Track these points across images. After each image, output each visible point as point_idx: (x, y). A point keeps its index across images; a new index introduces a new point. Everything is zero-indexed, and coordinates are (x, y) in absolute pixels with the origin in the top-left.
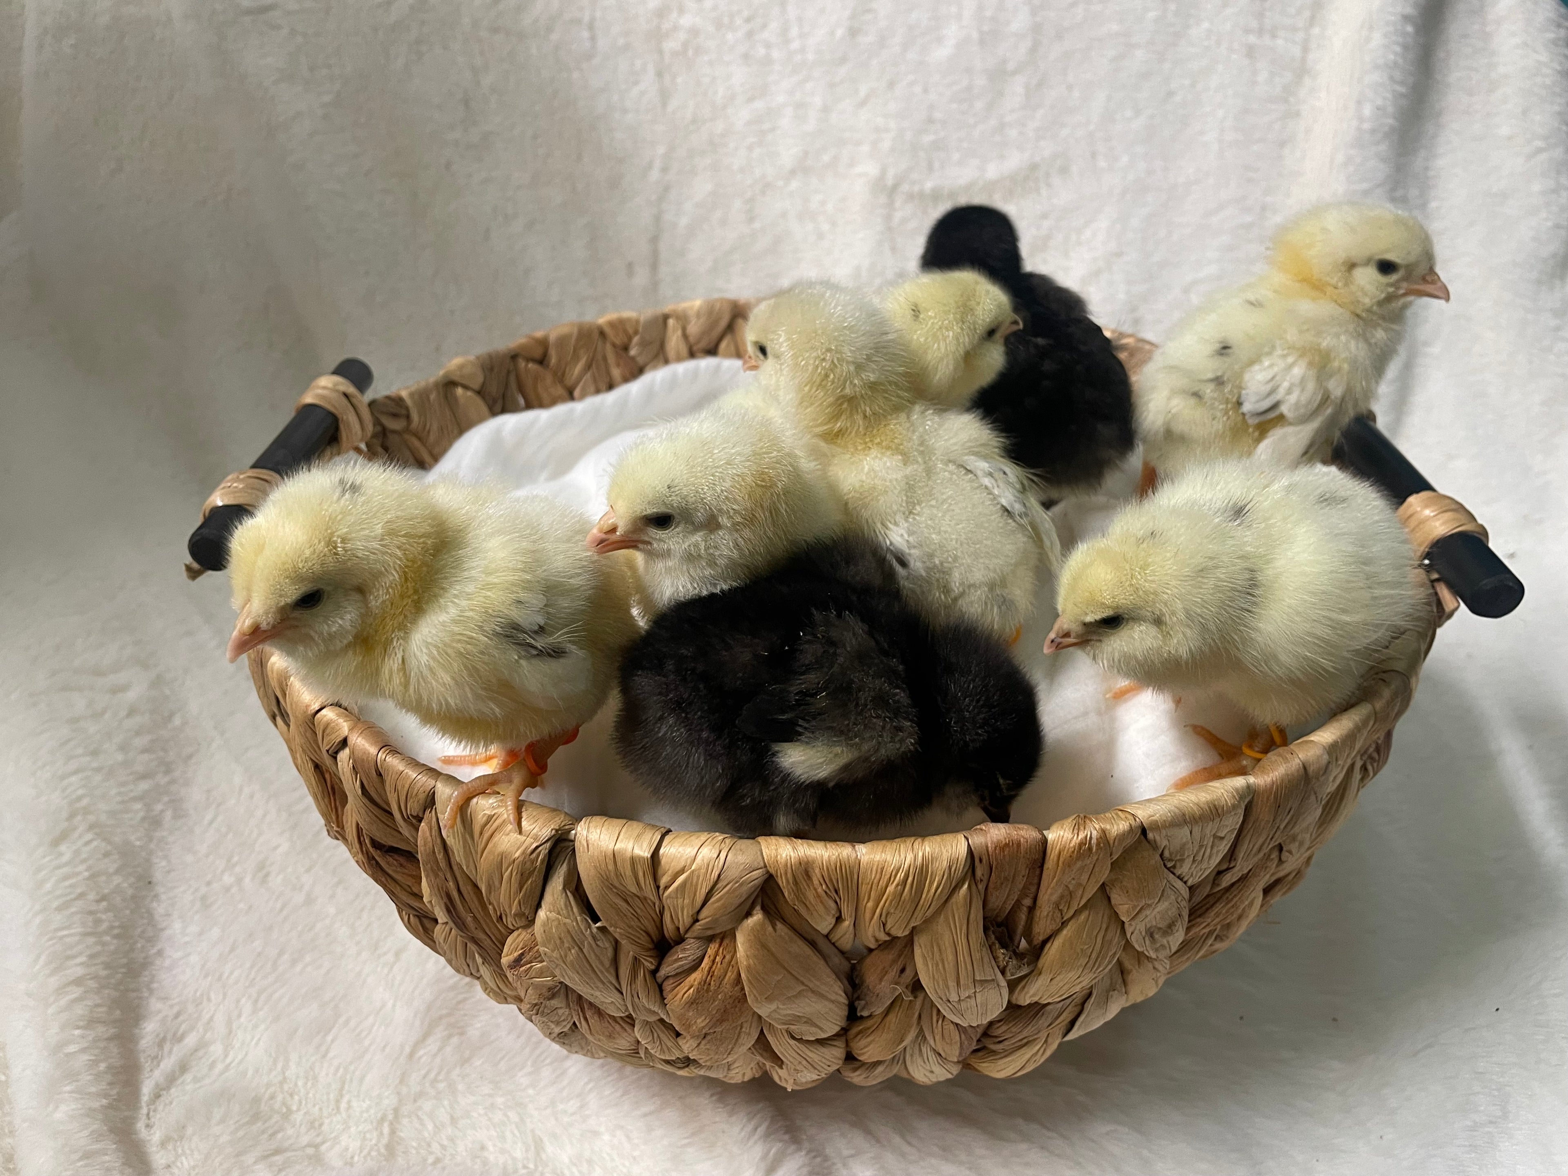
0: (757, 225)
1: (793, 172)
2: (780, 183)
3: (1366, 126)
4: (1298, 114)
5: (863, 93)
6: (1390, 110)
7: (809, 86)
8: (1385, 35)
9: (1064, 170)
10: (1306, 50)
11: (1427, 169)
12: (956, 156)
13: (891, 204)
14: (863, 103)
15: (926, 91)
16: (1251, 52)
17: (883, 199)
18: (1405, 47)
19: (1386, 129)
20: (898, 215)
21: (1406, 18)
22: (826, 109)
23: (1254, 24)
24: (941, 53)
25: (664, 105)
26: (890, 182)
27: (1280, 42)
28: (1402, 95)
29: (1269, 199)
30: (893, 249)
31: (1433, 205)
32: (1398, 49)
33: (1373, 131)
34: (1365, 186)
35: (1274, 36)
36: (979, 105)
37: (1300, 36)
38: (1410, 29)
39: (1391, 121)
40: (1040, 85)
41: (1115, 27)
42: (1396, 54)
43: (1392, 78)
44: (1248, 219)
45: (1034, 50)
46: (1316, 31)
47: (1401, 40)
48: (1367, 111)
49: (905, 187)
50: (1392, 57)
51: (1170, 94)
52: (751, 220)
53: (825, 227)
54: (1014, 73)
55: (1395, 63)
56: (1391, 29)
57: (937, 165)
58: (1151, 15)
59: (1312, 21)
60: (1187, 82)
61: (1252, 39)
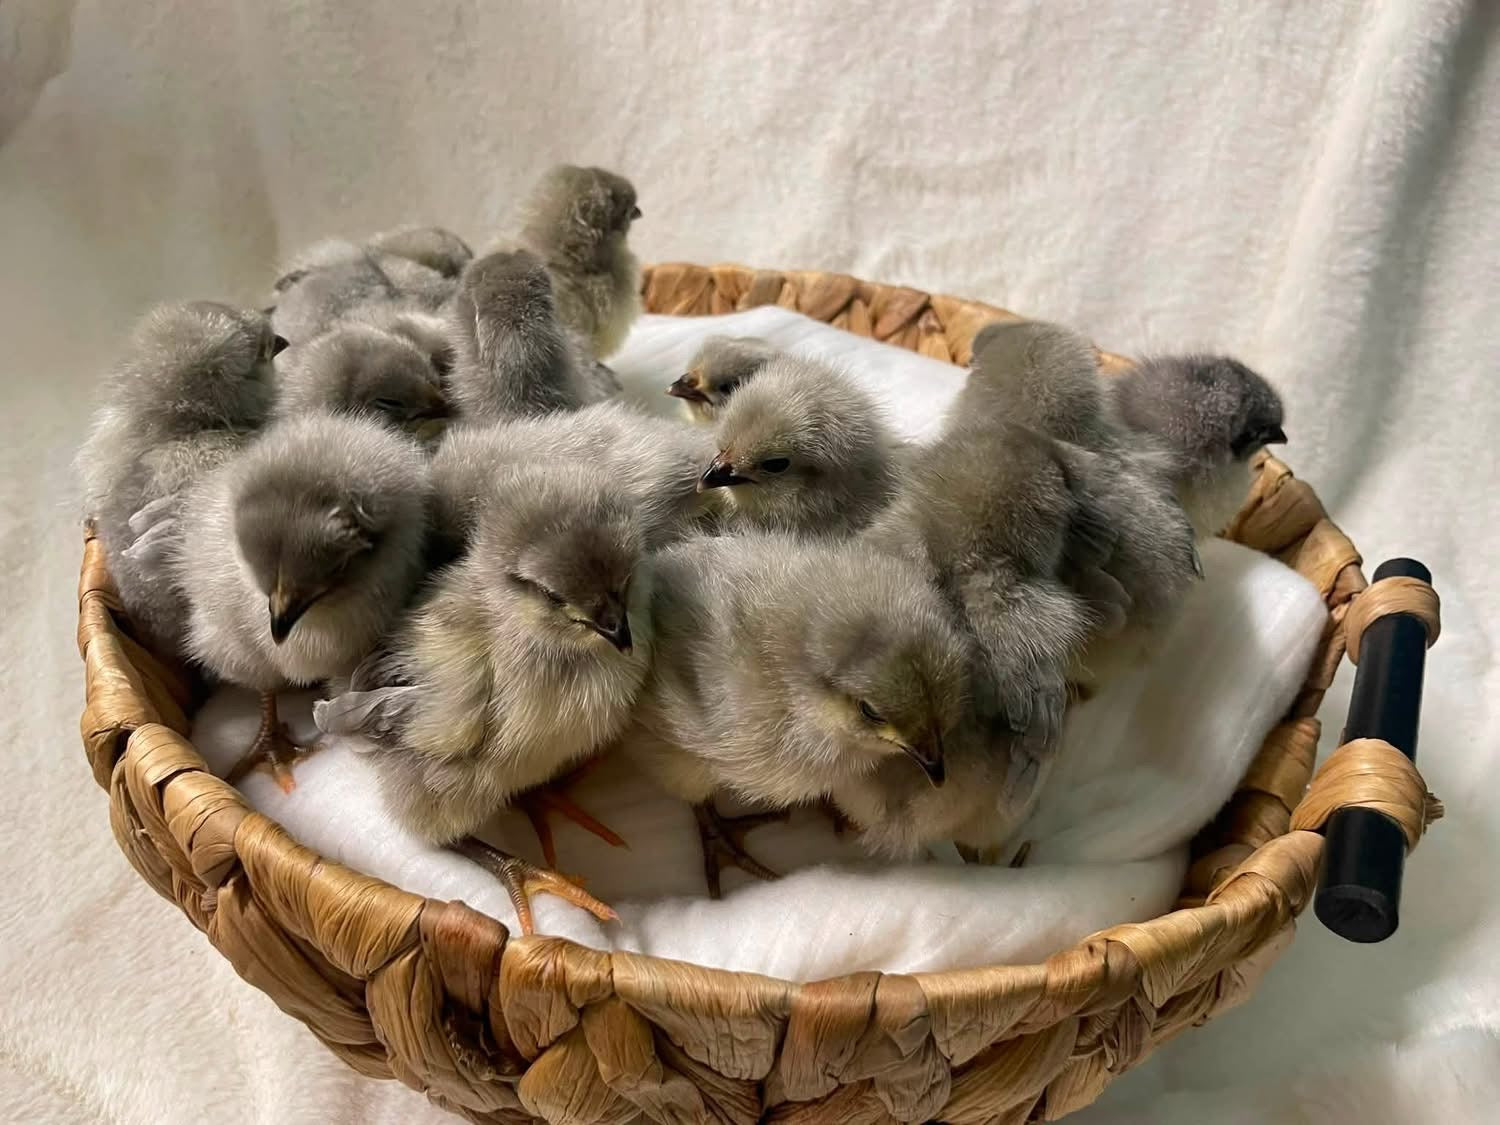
0: (716, 178)
1: (761, 129)
2: (745, 139)
3: (1367, 161)
4: (1306, 142)
5: (847, 58)
6: (1401, 147)
7: (792, 41)
8: (1406, 61)
9: (1038, 168)
10: (1327, 72)
11: (1432, 223)
12: (928, 139)
13: (856, 176)
14: (846, 69)
15: (910, 65)
16: (1262, 65)
17: (848, 171)
18: (1429, 78)
19: (1393, 168)
20: (862, 191)
21: (1434, 46)
22: (807, 69)
23: (1270, 35)
24: (931, 27)
25: (648, 44)
26: (859, 154)
27: (1298, 58)
28: (1418, 134)
29: (1256, 232)
30: (851, 225)
31: (1431, 266)
32: (1420, 79)
33: (1375, 169)
34: (1355, 229)
35: (1292, 52)
36: (963, 87)
37: (1322, 56)
38: (1438, 59)
39: (1400, 160)
40: (1031, 72)
41: (1120, 21)
42: (1417, 84)
43: (1407, 112)
44: (1228, 250)
45: (1028, 35)
46: (1343, 51)
47: (1425, 69)
48: (1371, 145)
49: (873, 162)
50: (1411, 87)
51: (1169, 101)
52: (711, 173)
53: (785, 191)
54: (1003, 58)
55: (1415, 95)
56: (1415, 54)
57: (907, 144)
58: (1163, 12)
59: (1340, 40)
60: (1189, 90)
61: (1266, 52)
